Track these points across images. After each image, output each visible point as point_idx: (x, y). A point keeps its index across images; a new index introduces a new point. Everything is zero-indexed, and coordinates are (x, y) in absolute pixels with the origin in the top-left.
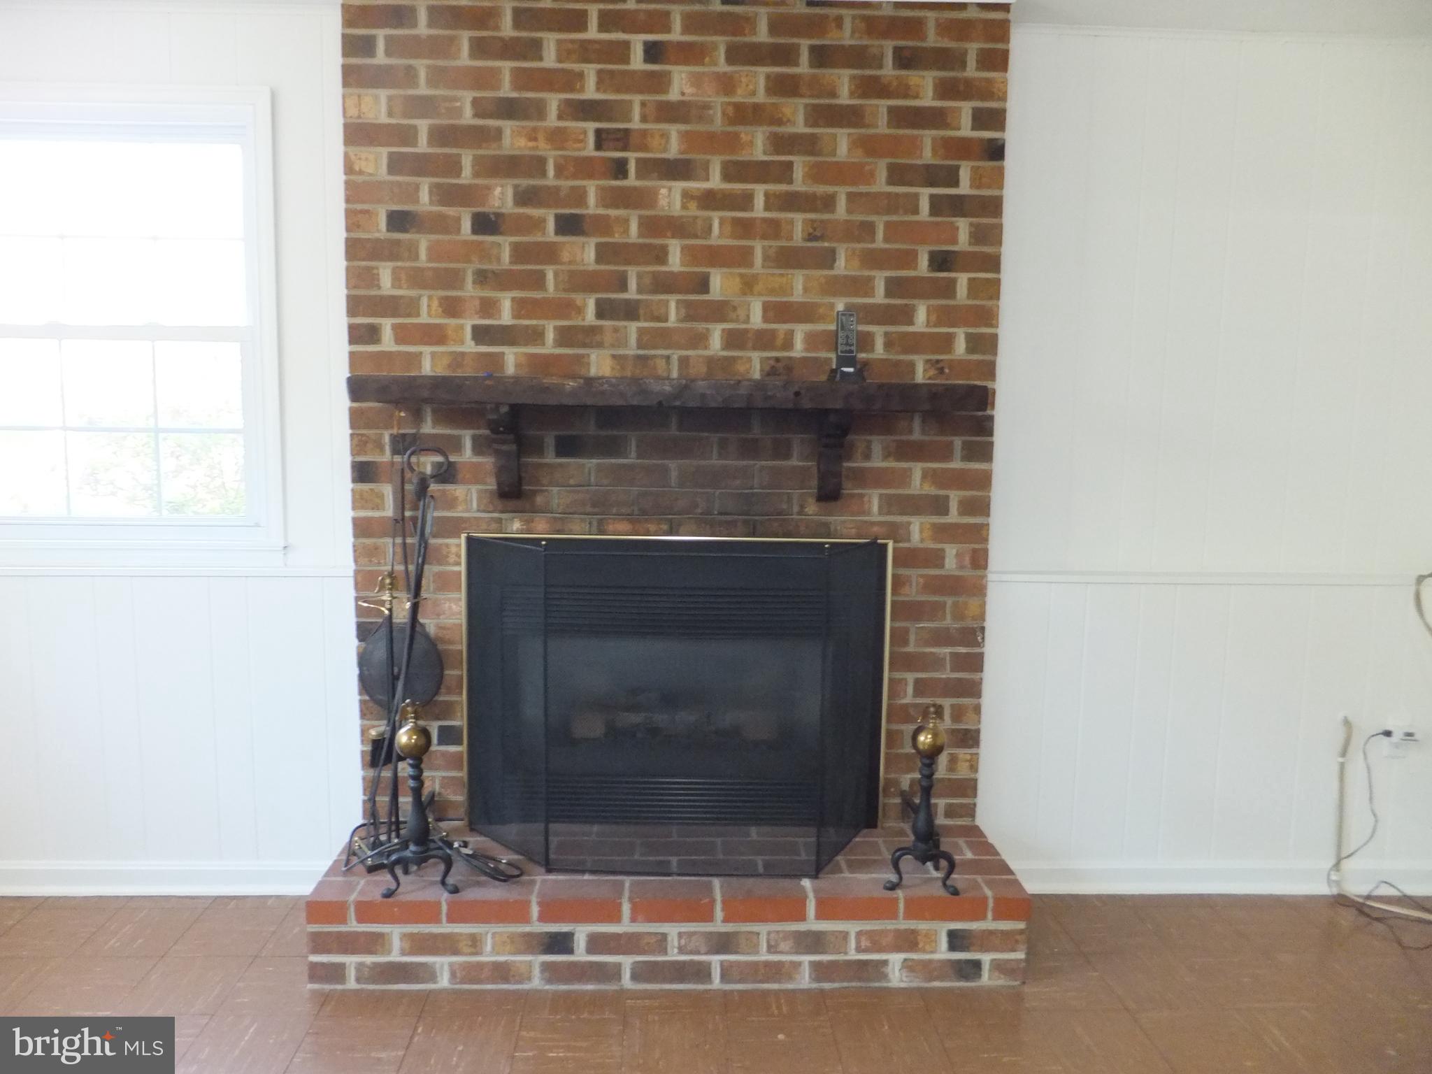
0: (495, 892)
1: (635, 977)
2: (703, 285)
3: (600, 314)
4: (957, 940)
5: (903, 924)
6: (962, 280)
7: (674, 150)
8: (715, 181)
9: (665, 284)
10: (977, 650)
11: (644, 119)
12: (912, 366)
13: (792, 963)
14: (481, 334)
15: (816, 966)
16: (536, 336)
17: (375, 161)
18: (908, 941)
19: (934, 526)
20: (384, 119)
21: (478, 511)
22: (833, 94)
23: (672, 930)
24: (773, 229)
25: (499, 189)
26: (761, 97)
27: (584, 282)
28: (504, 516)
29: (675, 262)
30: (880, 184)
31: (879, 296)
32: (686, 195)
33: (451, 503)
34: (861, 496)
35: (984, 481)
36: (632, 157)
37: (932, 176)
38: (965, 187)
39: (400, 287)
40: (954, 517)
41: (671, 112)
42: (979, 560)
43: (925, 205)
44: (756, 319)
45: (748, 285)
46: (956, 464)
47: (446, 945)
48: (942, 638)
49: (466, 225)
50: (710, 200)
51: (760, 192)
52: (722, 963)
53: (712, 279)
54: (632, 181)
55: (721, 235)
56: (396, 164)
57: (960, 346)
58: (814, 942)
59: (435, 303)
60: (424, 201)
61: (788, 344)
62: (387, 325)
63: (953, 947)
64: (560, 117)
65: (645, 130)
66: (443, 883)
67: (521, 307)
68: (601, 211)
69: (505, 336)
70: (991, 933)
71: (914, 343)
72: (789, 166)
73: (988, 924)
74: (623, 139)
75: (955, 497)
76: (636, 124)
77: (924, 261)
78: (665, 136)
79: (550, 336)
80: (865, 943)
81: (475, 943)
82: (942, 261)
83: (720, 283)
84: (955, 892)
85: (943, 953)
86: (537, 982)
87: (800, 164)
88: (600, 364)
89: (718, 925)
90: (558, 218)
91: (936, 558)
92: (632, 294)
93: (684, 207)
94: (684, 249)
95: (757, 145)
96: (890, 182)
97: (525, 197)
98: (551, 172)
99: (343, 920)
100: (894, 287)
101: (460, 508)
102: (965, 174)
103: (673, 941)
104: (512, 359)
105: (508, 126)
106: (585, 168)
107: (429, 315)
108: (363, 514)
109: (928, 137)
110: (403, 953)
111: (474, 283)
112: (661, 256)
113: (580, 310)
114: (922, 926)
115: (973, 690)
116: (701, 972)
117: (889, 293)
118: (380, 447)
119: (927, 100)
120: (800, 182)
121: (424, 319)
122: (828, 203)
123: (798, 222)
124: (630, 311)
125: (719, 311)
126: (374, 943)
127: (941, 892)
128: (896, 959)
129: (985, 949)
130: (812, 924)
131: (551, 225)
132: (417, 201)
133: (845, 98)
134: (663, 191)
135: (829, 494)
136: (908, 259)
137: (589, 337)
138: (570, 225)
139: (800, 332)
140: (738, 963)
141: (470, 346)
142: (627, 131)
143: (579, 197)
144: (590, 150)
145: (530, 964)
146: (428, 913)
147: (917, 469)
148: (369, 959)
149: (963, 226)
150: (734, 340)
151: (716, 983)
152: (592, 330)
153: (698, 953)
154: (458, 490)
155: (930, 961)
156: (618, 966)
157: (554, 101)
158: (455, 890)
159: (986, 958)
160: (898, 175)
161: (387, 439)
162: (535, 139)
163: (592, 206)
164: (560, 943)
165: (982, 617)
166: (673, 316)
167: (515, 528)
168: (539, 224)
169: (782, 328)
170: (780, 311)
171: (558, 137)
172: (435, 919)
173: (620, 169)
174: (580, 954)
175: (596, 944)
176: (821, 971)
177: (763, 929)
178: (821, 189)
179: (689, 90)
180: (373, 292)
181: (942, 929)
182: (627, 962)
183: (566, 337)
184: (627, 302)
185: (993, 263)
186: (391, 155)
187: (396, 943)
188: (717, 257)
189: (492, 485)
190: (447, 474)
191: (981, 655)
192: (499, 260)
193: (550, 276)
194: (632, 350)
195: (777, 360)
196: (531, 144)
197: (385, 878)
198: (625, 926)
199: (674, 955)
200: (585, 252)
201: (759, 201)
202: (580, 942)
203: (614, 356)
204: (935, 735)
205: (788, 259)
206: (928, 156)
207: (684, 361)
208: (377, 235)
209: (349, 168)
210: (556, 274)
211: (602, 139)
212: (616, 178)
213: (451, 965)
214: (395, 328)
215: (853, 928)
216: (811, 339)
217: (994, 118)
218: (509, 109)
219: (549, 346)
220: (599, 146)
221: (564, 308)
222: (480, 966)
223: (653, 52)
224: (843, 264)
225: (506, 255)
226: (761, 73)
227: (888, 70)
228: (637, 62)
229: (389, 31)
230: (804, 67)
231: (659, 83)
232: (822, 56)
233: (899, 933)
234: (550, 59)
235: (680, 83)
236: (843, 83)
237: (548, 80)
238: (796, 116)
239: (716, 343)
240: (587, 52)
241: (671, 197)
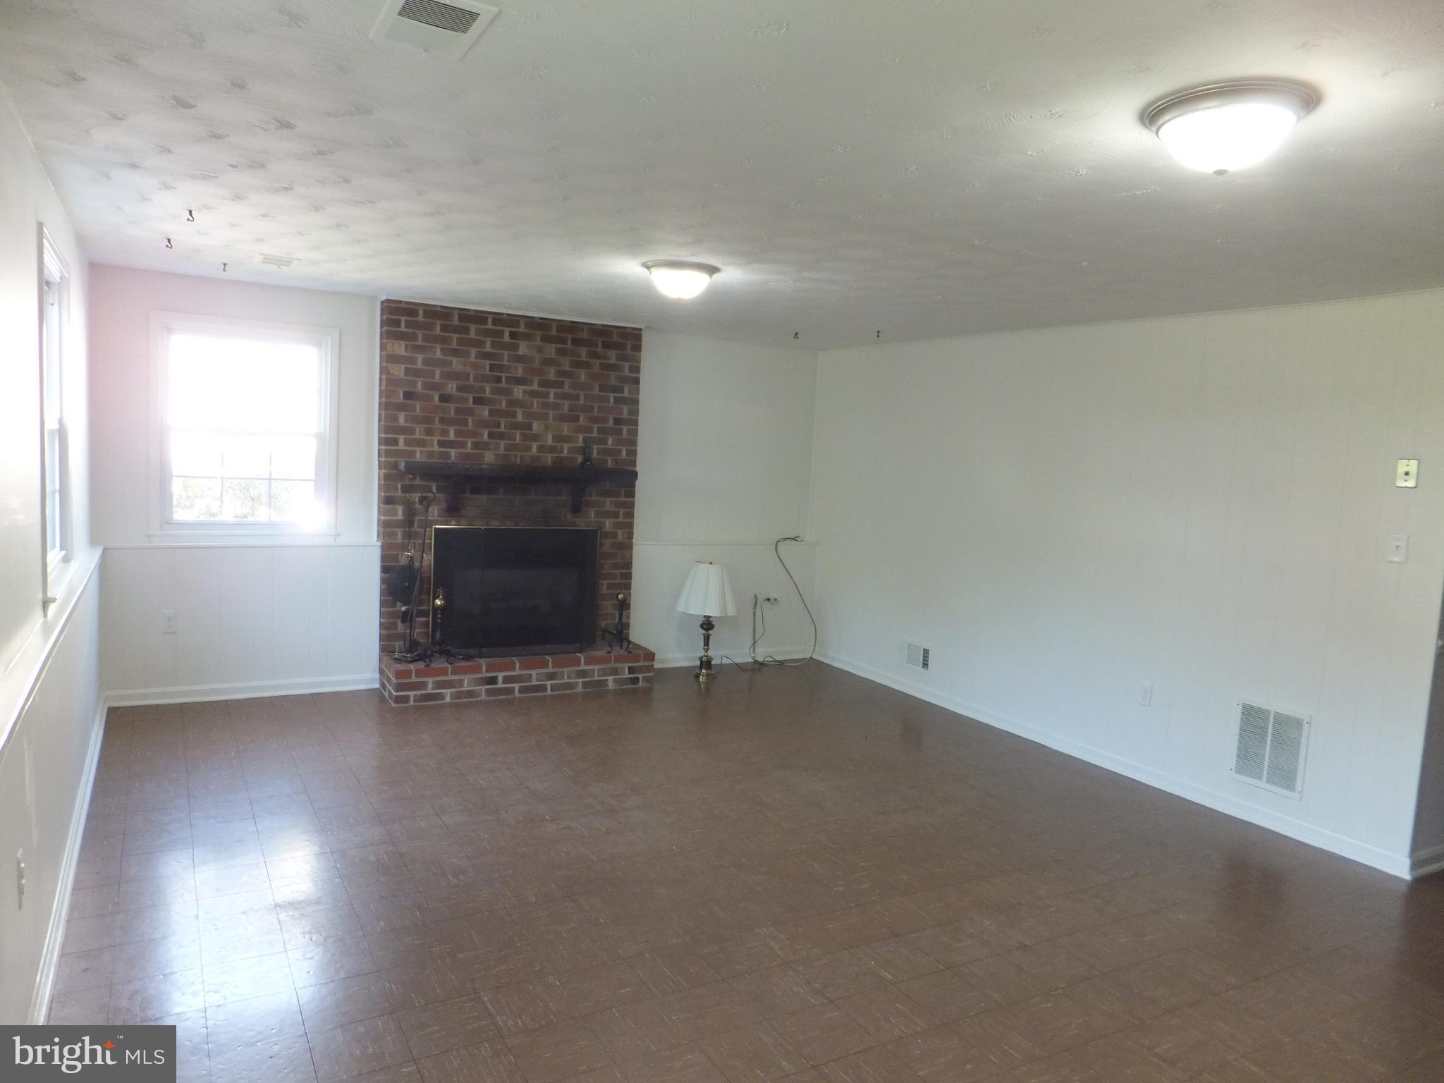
0: (468, 664)
1: (520, 692)
2: (530, 427)
3: (490, 437)
4: (631, 670)
5: (612, 665)
6: (625, 429)
7: (519, 372)
8: (535, 387)
9: (516, 426)
10: (629, 571)
11: (508, 361)
12: (606, 461)
13: (575, 682)
14: (441, 444)
15: (584, 682)
16: (463, 445)
17: (399, 371)
18: (615, 671)
19: (614, 522)
20: (403, 353)
21: (438, 517)
22: (580, 356)
23: (534, 672)
24: (557, 406)
25: (450, 385)
26: (553, 355)
27: (483, 424)
28: (448, 519)
29: (520, 417)
30: (596, 391)
31: (596, 434)
32: (524, 391)
34: (588, 511)
35: (632, 505)
36: (504, 375)
37: (614, 389)
38: (626, 394)
39: (408, 423)
40: (621, 519)
41: (520, 359)
42: (630, 536)
43: (612, 400)
44: (550, 441)
45: (547, 428)
46: (623, 499)
47: (450, 685)
48: (619, 567)
49: (436, 398)
50: (533, 394)
51: (552, 392)
52: (551, 684)
53: (533, 424)
54: (503, 385)
55: (537, 408)
56: (407, 372)
57: (625, 454)
58: (583, 674)
59: (422, 430)
60: (419, 388)
61: (562, 451)
62: (401, 439)
63: (630, 673)
64: (476, 358)
65: (509, 365)
66: (447, 662)
67: (458, 433)
68: (491, 396)
69: (451, 444)
70: (642, 666)
71: (607, 452)
72: (563, 383)
73: (641, 664)
74: (501, 368)
75: (621, 512)
76: (505, 362)
77: (611, 421)
78: (517, 367)
79: (469, 445)
80: (600, 673)
81: (461, 682)
82: (618, 421)
83: (537, 427)
84: (630, 652)
85: (627, 675)
86: (484, 696)
87: (567, 382)
88: (489, 457)
89: (550, 670)
90: (474, 398)
91: (615, 535)
92: (502, 429)
93: (523, 396)
94: (523, 413)
95: (551, 374)
96: (600, 390)
97: (460, 389)
98: (472, 380)
99: (410, 677)
100: (600, 430)
101: (430, 515)
102: (626, 390)
103: (534, 677)
104: (453, 454)
105: (455, 360)
106: (485, 378)
107: (420, 435)
108: (388, 518)
109: (613, 375)
110: (433, 689)
111: (439, 423)
112: (514, 415)
113: (482, 435)
114: (619, 666)
115: (628, 586)
116: (543, 688)
117: (599, 433)
118: (396, 489)
119: (613, 361)
120: (567, 389)
121: (417, 436)
122: (577, 397)
123: (566, 405)
124: (501, 436)
125: (535, 437)
126: (422, 686)
127: (626, 653)
128: (611, 678)
129: (640, 672)
130: (583, 667)
131: (471, 400)
132: (416, 387)
133: (584, 358)
134: (516, 390)
135: (577, 509)
136: (605, 420)
137: (485, 446)
138: (479, 401)
139: (566, 447)
140: (557, 684)
141: (436, 448)
142: (502, 365)
143: (482, 390)
144: (486, 370)
145: (481, 690)
146: (443, 672)
147: (608, 500)
148: (419, 693)
149: (625, 409)
150: (541, 449)
151: (549, 691)
152: (486, 443)
153: (543, 681)
155: (622, 678)
156: (514, 688)
157: (473, 352)
158: (453, 664)
159: (641, 675)
160: (602, 388)
161: (399, 486)
162: (466, 366)
163: (488, 393)
164: (493, 681)
165: (631, 558)
166: (518, 439)
167: (453, 523)
168: (466, 400)
169: (559, 445)
170: (559, 438)
171: (475, 366)
172: (447, 674)
173: (499, 380)
174: (500, 685)
175: (506, 680)
177: (565, 671)
178: (574, 392)
179: (526, 351)
180: (396, 424)
181: (626, 666)
182: (516, 686)
183: (476, 446)
184: (501, 433)
185: (636, 423)
186: (406, 368)
187: (430, 685)
188: (537, 417)
189: (444, 505)
191: (631, 573)
192: (449, 413)
193: (470, 421)
194: (502, 451)
195: (557, 457)
196: (464, 368)
198: (517, 672)
199: (534, 682)
200: (485, 412)
201: (552, 395)
202: (500, 679)
203: (495, 454)
205: (562, 418)
206: (613, 382)
207: (521, 457)
208: (399, 401)
209: (387, 372)
210: (472, 421)
211: (492, 368)
213: (451, 692)
214: (405, 440)
215: (596, 667)
216: (570, 450)
217: (636, 369)
219: (469, 448)
221: (474, 434)
222: (461, 692)
223: (513, 335)
224: (582, 421)
225: (452, 412)
226: (554, 346)
227: (600, 349)
228: (507, 338)
229: (406, 318)
230: (569, 346)
231: (515, 347)
232: (576, 342)
233: (612, 668)
234: (472, 335)
235: (523, 348)
236: (583, 352)
237: (472, 343)
238: (566, 364)
239: (534, 450)
240: (487, 333)
241: (518, 392)
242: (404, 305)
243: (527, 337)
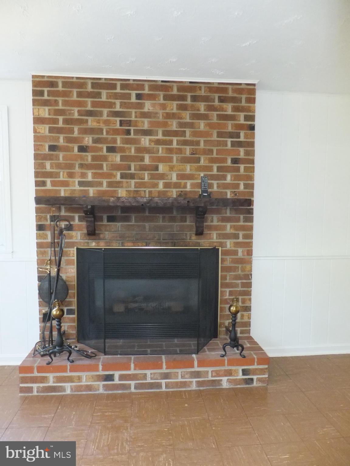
0: (87, 362)
1: (136, 388)
2: (157, 168)
3: (122, 177)
4: (245, 372)
5: (227, 368)
6: (242, 167)
7: (146, 126)
8: (160, 136)
9: (144, 168)
10: (249, 281)
11: (136, 117)
12: (226, 193)
13: (189, 381)
14: (81, 184)
15: (198, 382)
16: (100, 184)
17: (44, 129)
18: (229, 373)
19: (234, 242)
20: (47, 116)
21: (80, 239)
22: (199, 110)
23: (148, 372)
24: (180, 151)
25: (87, 139)
26: (175, 111)
27: (117, 167)
28: (89, 241)
29: (147, 161)
30: (215, 137)
31: (215, 172)
32: (150, 140)
33: (71, 237)
34: (210, 234)
35: (251, 228)
37: (231, 135)
38: (242, 139)
39: (53, 169)
40: (241, 240)
41: (145, 115)
42: (250, 253)
43: (229, 144)
44: (174, 179)
45: (172, 168)
46: (241, 223)
47: (70, 380)
48: (237, 277)
49: (76, 149)
50: (158, 142)
51: (175, 139)
52: (166, 382)
53: (159, 166)
55: (162, 153)
56: (51, 130)
57: (242, 187)
58: (197, 374)
59: (65, 174)
60: (61, 142)
61: (185, 186)
62: (48, 181)
63: (244, 374)
64: (108, 116)
65: (136, 121)
66: (68, 359)
67: (95, 175)
68: (122, 145)
69: (90, 184)
70: (256, 369)
71: (227, 186)
72: (185, 132)
73: (255, 367)
74: (129, 123)
75: (241, 234)
76: (133, 118)
77: (229, 161)
78: (143, 122)
79: (105, 184)
80: (214, 374)
81: (79, 378)
82: (235, 161)
83: (162, 168)
84: (244, 357)
85: (240, 376)
86: (101, 391)
87: (188, 131)
88: (122, 193)
89: (164, 370)
90: (107, 147)
91: (236, 253)
92: (133, 171)
93: (150, 144)
94: (150, 157)
95: (174, 125)
96: (218, 137)
97: (95, 141)
98: (105, 133)
99: (32, 372)
100: (219, 169)
101: (74, 239)
102: (242, 134)
103: (149, 376)
104: (92, 192)
105: (90, 119)
106: (116, 132)
107: (63, 177)
108: (40, 241)
109: (230, 123)
110: (54, 382)
111: (79, 167)
112: (142, 159)
113: (115, 176)
114: (233, 368)
115: (249, 293)
116: (159, 386)
117: (218, 171)
118: (47, 220)
119: (229, 112)
120: (188, 137)
121: (61, 179)
122: (198, 143)
123: (188, 150)
124: (132, 176)
125: (162, 176)
126: (43, 380)
127: (240, 357)
128: (225, 379)
129: (254, 374)
130: (196, 369)
131: (105, 149)
132: (59, 142)
133: (202, 111)
134: (143, 139)
135: (200, 233)
136: (224, 160)
137: (118, 184)
138: (111, 150)
139: (189, 183)
140: (171, 382)
141: (77, 187)
142: (130, 121)
143: (115, 141)
144: (118, 126)
145: (99, 385)
146: (63, 369)
147: (229, 225)
148: (41, 385)
149: (242, 150)
150: (166, 185)
151: (164, 389)
152: (119, 182)
153: (157, 379)
154: (73, 233)
155: (236, 379)
156: (130, 385)
157: (105, 111)
158: (73, 362)
159: (255, 377)
160: (220, 135)
161: (48, 217)
162: (99, 123)
163: (119, 144)
164: (110, 378)
165: (251, 270)
166: (146, 178)
167: (93, 245)
168: (101, 149)
169: (183, 182)
170: (182, 176)
172: (65, 371)
173: (128, 132)
174: (117, 381)
175: (122, 377)
176: (199, 384)
177: (179, 371)
178: (195, 139)
179: (151, 108)
180: (44, 170)
181: (240, 369)
182: (133, 383)
183: (110, 184)
184: (131, 174)
185: (252, 162)
186: (50, 127)
187: (51, 379)
188: (161, 160)
189: (85, 231)
190: (70, 228)
191: (251, 283)
192: (87, 160)
193: (105, 166)
194: (133, 188)
195: (182, 191)
196: (98, 124)
197: (48, 358)
198: (132, 372)
199: (149, 380)
200: (117, 158)
201: (175, 143)
202: (116, 377)
203: (127, 191)
204: (236, 307)
205: (185, 160)
206: (230, 129)
207: (150, 192)
208: (45, 152)
209: (35, 131)
210: (107, 165)
211: (122, 123)
212: (127, 135)
213: (71, 386)
214: (51, 181)
215: (210, 369)
216: (192, 185)
217: (252, 118)
218: (90, 113)
219: (105, 187)
220: (121, 125)
221: (108, 175)
222: (82, 386)
223: (139, 96)
224: (203, 162)
225: (90, 159)
226: (175, 103)
227: (216, 103)
228: (133, 99)
229: (49, 89)
230: (189, 102)
231: (141, 106)
232: (195, 99)
233: (226, 371)
234: (104, 98)
235: (148, 106)
236: (202, 107)
237: (104, 105)
238: (187, 117)
239: (161, 186)
240: (116, 96)
241: (145, 141)
242: (46, 79)
243: (151, 97)
